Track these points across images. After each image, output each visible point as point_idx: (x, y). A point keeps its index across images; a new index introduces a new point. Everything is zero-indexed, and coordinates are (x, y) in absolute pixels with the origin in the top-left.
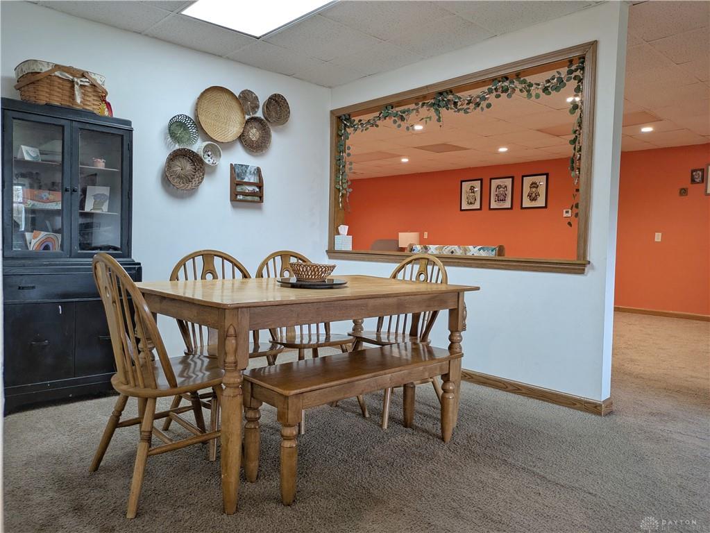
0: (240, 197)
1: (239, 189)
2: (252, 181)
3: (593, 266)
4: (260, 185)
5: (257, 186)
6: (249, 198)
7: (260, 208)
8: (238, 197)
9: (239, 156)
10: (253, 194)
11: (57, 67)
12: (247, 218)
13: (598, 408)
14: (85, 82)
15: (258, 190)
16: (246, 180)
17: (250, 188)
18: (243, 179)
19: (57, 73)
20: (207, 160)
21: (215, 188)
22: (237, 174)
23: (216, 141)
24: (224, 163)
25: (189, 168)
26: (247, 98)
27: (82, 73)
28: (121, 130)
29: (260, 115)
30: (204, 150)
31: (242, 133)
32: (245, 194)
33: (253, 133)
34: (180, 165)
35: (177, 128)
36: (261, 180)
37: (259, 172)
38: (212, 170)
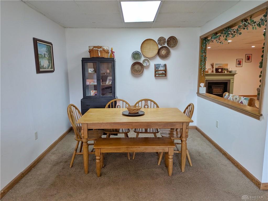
0: (157, 75)
1: (157, 73)
2: (162, 69)
3: (263, 117)
4: (165, 71)
5: (164, 71)
6: (161, 75)
7: (166, 78)
8: (156, 75)
9: (159, 61)
10: (162, 74)
11: (94, 47)
12: (162, 82)
13: (260, 185)
14: (101, 49)
15: (164, 72)
16: (160, 69)
17: (161, 72)
18: (158, 69)
19: (94, 49)
20: (145, 65)
21: (149, 73)
22: (157, 67)
23: (148, 58)
24: (152, 64)
25: (140, 67)
26: (161, 40)
27: (100, 47)
28: (111, 61)
29: (166, 45)
30: (144, 61)
31: (158, 53)
32: (159, 74)
33: (163, 52)
34: (137, 67)
35: (136, 55)
36: (166, 69)
37: (165, 66)
38: (148, 67)
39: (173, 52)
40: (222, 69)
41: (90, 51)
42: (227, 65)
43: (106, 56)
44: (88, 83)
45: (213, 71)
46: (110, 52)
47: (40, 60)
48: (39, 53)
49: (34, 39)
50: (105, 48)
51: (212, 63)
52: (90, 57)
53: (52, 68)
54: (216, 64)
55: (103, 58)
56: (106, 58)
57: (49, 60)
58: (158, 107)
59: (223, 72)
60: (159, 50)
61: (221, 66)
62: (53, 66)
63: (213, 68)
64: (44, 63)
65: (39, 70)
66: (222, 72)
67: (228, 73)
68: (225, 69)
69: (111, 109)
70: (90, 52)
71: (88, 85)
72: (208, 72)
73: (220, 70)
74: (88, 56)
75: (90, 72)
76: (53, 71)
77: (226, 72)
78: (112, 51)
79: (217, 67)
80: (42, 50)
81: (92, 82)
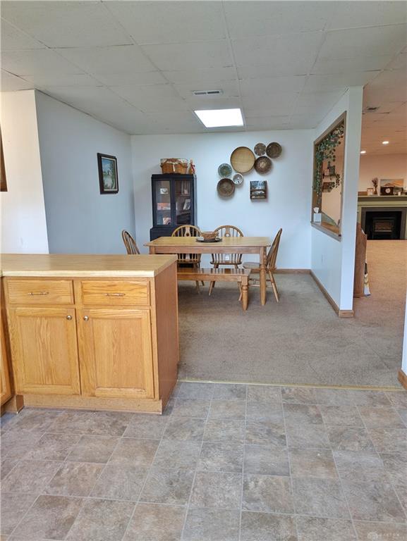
0: (254, 197)
1: (253, 193)
2: (260, 188)
4: (265, 190)
6: (258, 197)
7: (267, 201)
8: (252, 197)
9: (256, 177)
10: (261, 195)
11: (168, 160)
12: (260, 207)
14: (177, 163)
15: (264, 192)
16: (257, 188)
17: (259, 192)
18: (255, 188)
19: (168, 162)
20: (236, 182)
21: (243, 194)
22: (253, 186)
23: (240, 173)
24: (247, 181)
25: (230, 185)
26: (259, 147)
27: (176, 160)
28: (189, 179)
29: (265, 155)
30: (235, 177)
31: (256, 166)
32: (256, 196)
33: (262, 165)
34: (225, 185)
35: (224, 170)
36: (266, 187)
37: (265, 183)
38: (241, 185)
39: (276, 164)
40: (392, 189)
41: (163, 166)
42: (402, 181)
43: (182, 171)
44: (159, 208)
45: (376, 193)
46: (189, 166)
47: (104, 178)
48: (103, 170)
49: (98, 154)
50: (182, 161)
51: (374, 177)
52: (161, 173)
53: (115, 188)
54: (382, 180)
55: (179, 174)
56: (183, 175)
57: (112, 178)
58: (242, 235)
59: (394, 193)
60: (256, 162)
61: (391, 182)
62: (117, 186)
63: (376, 187)
64: (108, 181)
65: (103, 190)
66: (391, 193)
67: (404, 195)
68: (398, 189)
69: (179, 237)
70: (161, 167)
71: (160, 211)
72: (366, 195)
73: (388, 191)
74: (159, 171)
75: (162, 193)
76: (116, 192)
77: (399, 194)
78: (191, 165)
79: (383, 185)
80: (106, 167)
81: (164, 207)
